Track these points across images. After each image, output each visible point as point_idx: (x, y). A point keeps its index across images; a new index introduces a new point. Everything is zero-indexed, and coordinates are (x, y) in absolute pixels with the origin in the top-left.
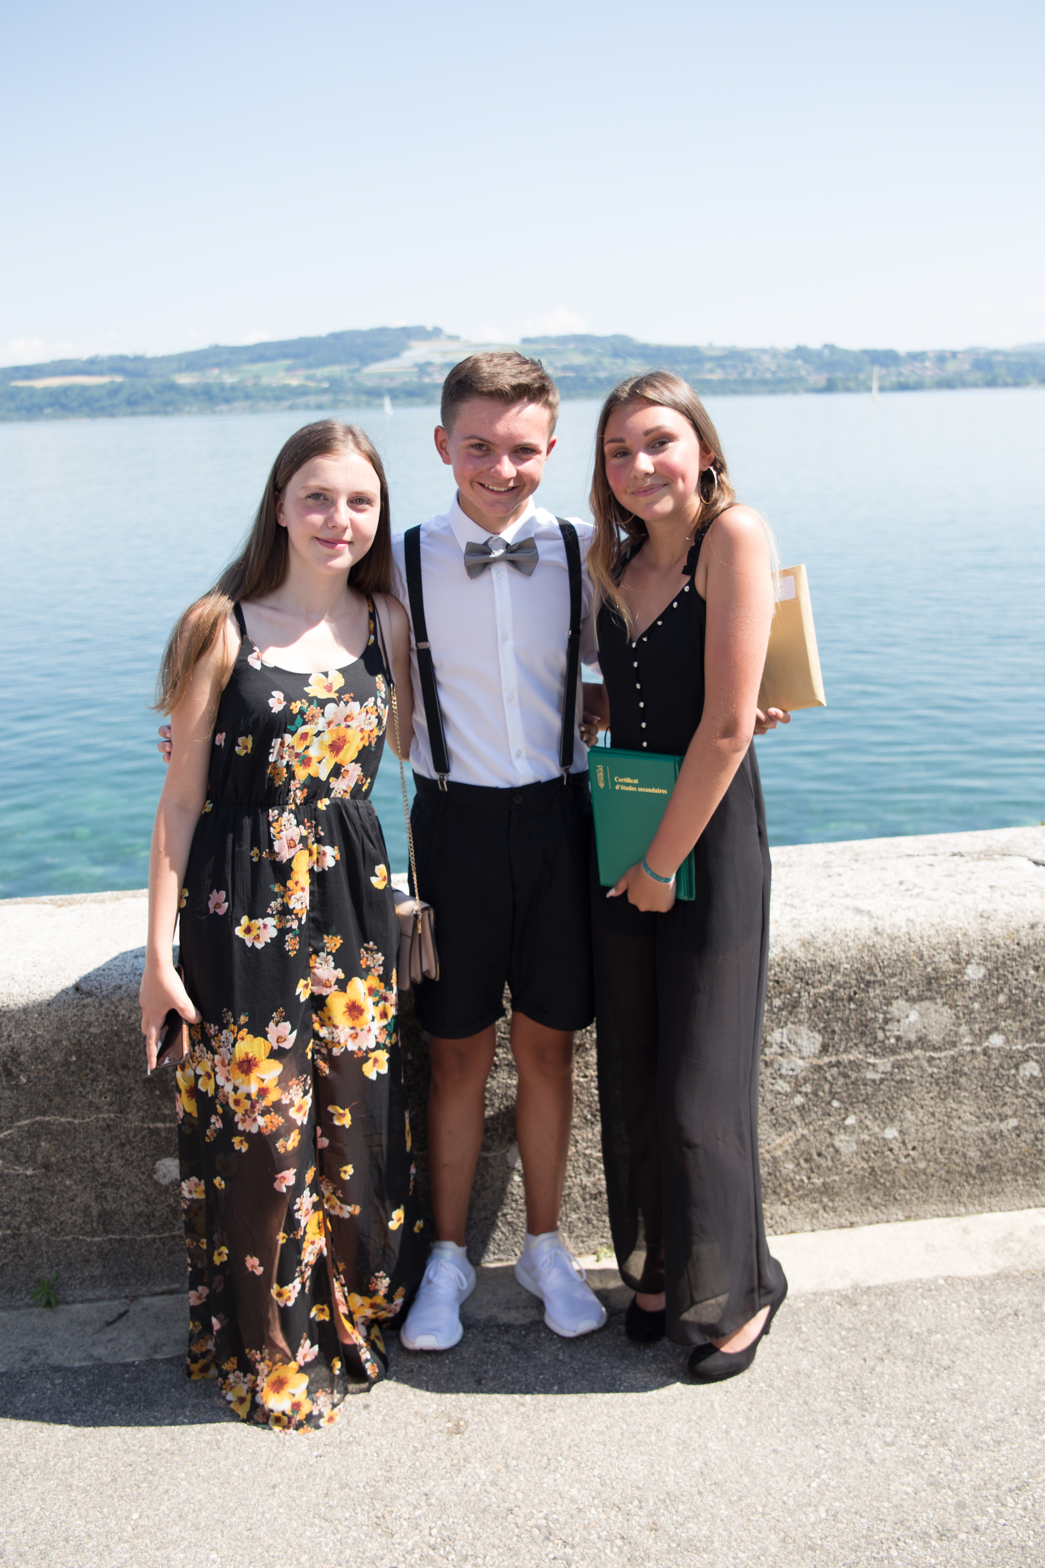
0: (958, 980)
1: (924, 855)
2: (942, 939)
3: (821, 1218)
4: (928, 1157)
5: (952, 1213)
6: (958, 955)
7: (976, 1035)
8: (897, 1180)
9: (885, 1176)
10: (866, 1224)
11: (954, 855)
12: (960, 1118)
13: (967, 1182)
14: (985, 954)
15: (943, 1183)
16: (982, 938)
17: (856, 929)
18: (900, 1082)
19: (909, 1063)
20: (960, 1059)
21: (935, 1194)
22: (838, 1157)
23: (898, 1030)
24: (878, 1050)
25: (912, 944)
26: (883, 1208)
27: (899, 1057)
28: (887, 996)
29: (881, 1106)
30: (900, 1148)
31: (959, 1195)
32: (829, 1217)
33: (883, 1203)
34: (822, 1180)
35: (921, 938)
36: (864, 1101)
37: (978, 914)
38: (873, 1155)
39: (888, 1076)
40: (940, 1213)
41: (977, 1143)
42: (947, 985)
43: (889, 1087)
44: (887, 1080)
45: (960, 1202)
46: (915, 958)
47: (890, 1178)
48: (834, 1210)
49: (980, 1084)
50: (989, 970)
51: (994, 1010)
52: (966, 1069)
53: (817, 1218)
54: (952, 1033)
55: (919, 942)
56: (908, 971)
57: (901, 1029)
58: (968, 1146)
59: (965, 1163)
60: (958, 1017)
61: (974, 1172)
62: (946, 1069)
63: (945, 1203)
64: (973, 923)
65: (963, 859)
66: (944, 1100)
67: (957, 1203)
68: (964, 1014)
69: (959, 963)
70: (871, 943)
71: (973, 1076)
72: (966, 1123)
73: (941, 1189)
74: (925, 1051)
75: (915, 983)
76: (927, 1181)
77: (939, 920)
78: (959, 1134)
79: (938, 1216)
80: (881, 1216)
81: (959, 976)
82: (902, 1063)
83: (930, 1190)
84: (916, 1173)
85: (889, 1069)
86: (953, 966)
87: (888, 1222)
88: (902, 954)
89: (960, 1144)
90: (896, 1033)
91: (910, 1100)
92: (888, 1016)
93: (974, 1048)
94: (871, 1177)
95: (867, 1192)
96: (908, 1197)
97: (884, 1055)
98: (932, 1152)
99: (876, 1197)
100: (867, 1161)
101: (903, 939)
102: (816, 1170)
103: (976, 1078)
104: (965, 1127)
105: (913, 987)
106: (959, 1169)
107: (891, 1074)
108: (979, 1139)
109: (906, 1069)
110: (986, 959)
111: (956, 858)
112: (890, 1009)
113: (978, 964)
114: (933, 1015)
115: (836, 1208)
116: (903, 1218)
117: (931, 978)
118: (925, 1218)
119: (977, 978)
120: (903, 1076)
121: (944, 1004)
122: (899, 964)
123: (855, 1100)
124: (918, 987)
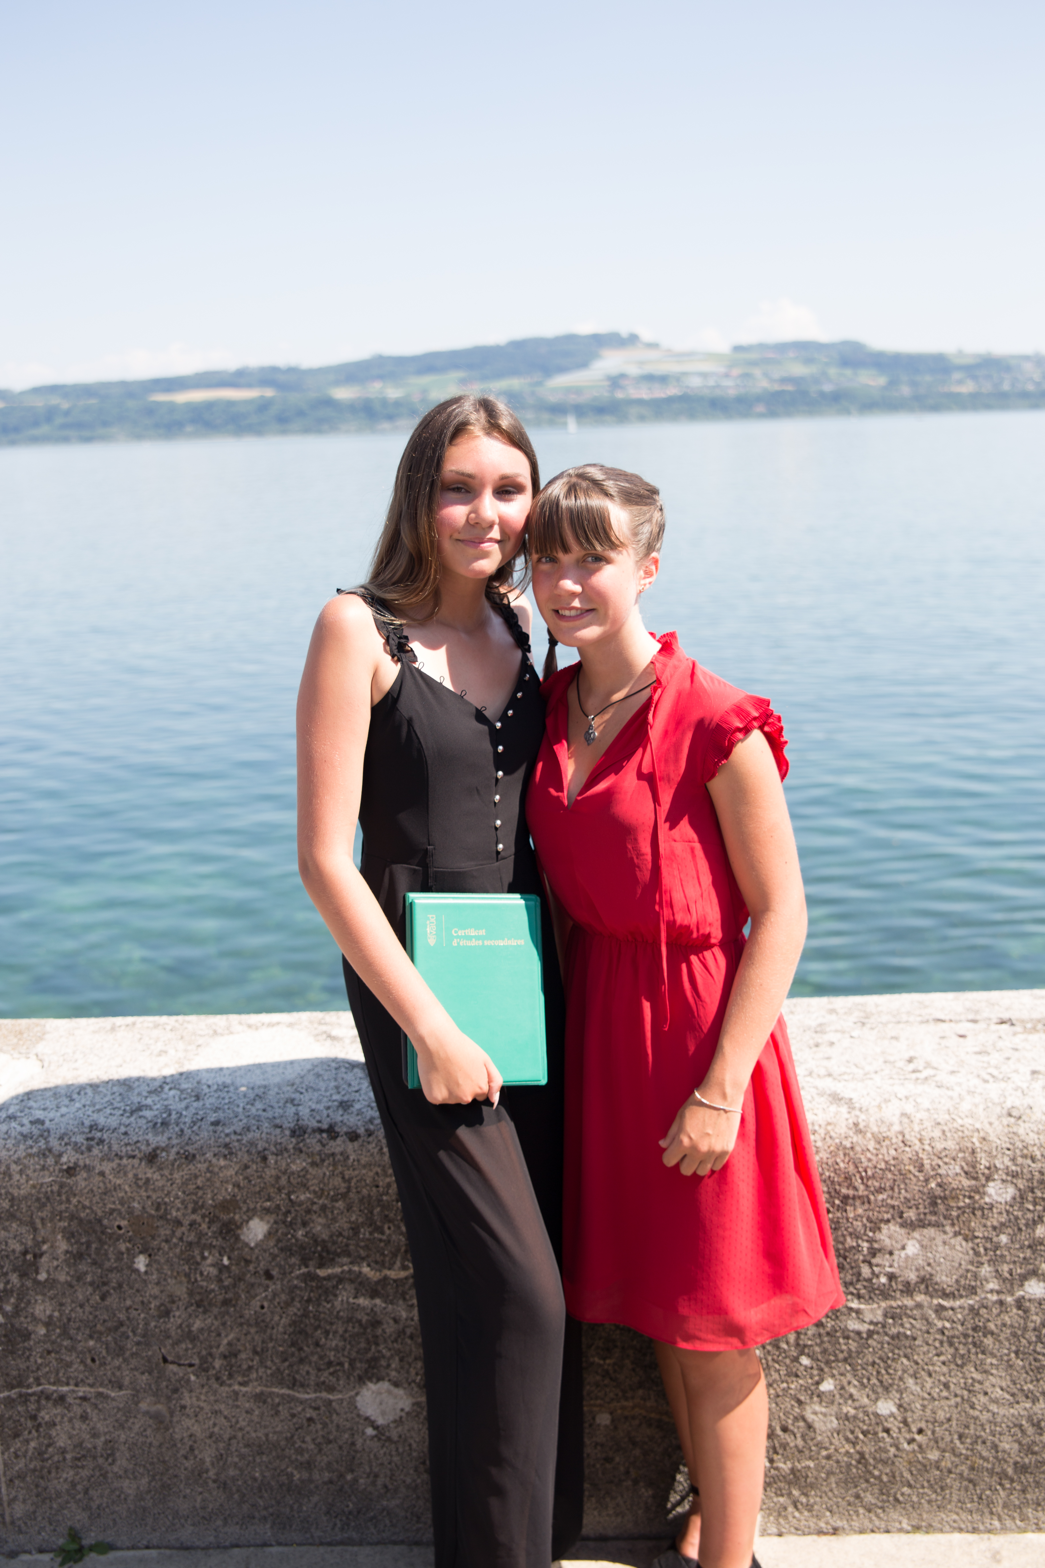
0: (975, 1202)
1: (960, 1021)
2: (951, 1145)
3: (791, 1518)
4: (942, 1445)
5: (981, 1527)
6: (974, 1167)
7: (1004, 1280)
8: (897, 1474)
9: (880, 1466)
10: (855, 1532)
11: (1003, 1022)
12: (986, 1393)
13: (1000, 1484)
14: (1014, 1168)
15: (965, 1483)
16: (1009, 1146)
17: (829, 1124)
18: (897, 1337)
19: (908, 1312)
20: (983, 1311)
21: (955, 1498)
22: (812, 1434)
23: (891, 1266)
24: (863, 1291)
25: (907, 1149)
26: (879, 1511)
27: (894, 1304)
28: (874, 1219)
29: (870, 1368)
30: (900, 1429)
31: (990, 1503)
32: (802, 1518)
33: (880, 1504)
34: (789, 1464)
35: (920, 1140)
36: (845, 1360)
37: (1005, 1112)
38: (861, 1436)
39: (879, 1328)
40: (963, 1526)
41: (1012, 1430)
42: (959, 1208)
43: (882, 1343)
44: (878, 1333)
45: (992, 1513)
46: (911, 1168)
47: (888, 1471)
48: (810, 1508)
49: (1014, 1348)
50: (1020, 1190)
51: (1030, 1247)
52: (991, 1326)
53: (786, 1518)
54: (969, 1275)
55: (917, 1146)
56: (902, 1186)
57: (896, 1265)
58: (1000, 1434)
59: (996, 1458)
60: (977, 1254)
61: (1010, 1471)
62: (962, 1325)
63: (971, 1512)
64: (996, 1123)
65: (1012, 1028)
66: (962, 1366)
67: (987, 1514)
68: (986, 1249)
69: (976, 1179)
70: (849, 1145)
71: (1002, 1337)
72: (995, 1401)
73: (962, 1493)
74: (932, 1297)
75: (913, 1202)
76: (941, 1479)
77: (947, 1117)
78: (985, 1417)
79: (960, 1530)
80: (877, 1523)
81: (977, 1197)
82: (898, 1311)
83: (948, 1492)
84: (925, 1466)
85: (880, 1319)
86: (966, 1183)
87: (888, 1531)
88: (892, 1162)
89: (988, 1431)
90: (888, 1269)
91: (912, 1364)
92: (876, 1246)
93: (1003, 1297)
94: (860, 1466)
95: (856, 1486)
96: (915, 1499)
97: (870, 1298)
98: (948, 1438)
99: (868, 1494)
100: (854, 1444)
101: (894, 1140)
102: (781, 1451)
103: (1008, 1339)
104: (994, 1408)
105: (910, 1208)
106: (990, 1466)
107: (884, 1326)
108: (1015, 1425)
109: (905, 1320)
110: (1015, 1175)
111: (1004, 1026)
112: (878, 1236)
113: (1003, 1181)
114: (940, 1249)
115: (812, 1506)
116: (909, 1528)
117: (936, 1197)
118: (941, 1531)
119: (1003, 1201)
120: (901, 1330)
121: (956, 1234)
122: (890, 1176)
123: (832, 1358)
124: (917, 1208)
